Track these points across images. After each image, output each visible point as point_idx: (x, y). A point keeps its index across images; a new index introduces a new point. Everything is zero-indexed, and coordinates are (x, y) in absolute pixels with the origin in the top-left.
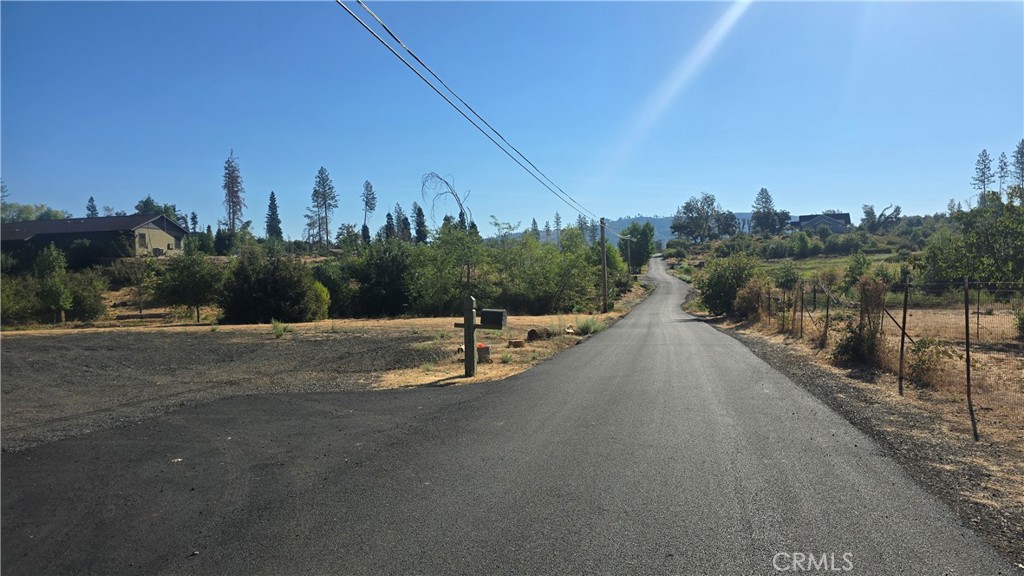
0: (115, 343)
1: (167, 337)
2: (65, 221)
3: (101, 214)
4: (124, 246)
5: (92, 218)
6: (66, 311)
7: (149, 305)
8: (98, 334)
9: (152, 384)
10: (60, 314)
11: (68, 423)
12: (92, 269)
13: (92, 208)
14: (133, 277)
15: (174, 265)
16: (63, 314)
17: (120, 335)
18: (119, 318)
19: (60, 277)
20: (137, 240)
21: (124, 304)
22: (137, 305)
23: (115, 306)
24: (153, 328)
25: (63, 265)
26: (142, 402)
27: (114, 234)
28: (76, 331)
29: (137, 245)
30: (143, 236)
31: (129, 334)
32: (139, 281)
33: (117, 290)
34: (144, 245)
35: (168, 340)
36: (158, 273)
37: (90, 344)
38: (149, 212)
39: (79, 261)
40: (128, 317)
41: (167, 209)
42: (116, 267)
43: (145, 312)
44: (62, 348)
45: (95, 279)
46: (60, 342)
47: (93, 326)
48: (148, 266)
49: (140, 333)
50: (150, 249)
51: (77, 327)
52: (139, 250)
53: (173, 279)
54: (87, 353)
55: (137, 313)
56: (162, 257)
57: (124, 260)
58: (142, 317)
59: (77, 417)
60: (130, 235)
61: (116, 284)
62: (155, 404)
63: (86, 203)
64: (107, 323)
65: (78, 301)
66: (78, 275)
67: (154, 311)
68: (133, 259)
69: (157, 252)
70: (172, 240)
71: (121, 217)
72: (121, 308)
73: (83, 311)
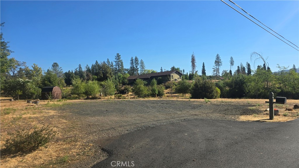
0: (168, 102)
1: (179, 102)
2: (156, 73)
3: (163, 71)
4: (168, 79)
5: (162, 72)
6: (157, 94)
7: (174, 93)
8: (164, 100)
9: (177, 113)
10: (155, 95)
11: (160, 121)
12: (162, 84)
13: (162, 70)
14: (170, 86)
15: (179, 83)
16: (156, 95)
17: (168, 100)
18: (167, 96)
19: (156, 87)
20: (171, 77)
21: (168, 93)
22: (171, 93)
23: (166, 93)
24: (175, 99)
25: (156, 83)
26: (175, 118)
27: (166, 76)
28: (159, 99)
29: (171, 78)
30: (172, 76)
31: (170, 100)
32: (172, 87)
33: (167, 89)
34: (173, 78)
35: (179, 103)
36: (176, 85)
37: (162, 102)
38: (175, 70)
39: (159, 83)
40: (169, 96)
41: (178, 69)
42: (167, 84)
43: (173, 95)
44: (157, 103)
45: (162, 86)
46: (156, 101)
47: (162, 98)
48: (174, 83)
49: (172, 100)
50: (174, 79)
51: (159, 98)
52: (172, 80)
53: (179, 87)
54: (162, 104)
55: (171, 95)
56: (177, 81)
57: (168, 82)
58: (172, 96)
59: (162, 120)
60: (170, 76)
61: (167, 88)
63: (161, 68)
64: (165, 97)
65: (159, 92)
66: (159, 86)
67: (175, 95)
68: (170, 82)
69: (176, 80)
70: (179, 77)
71: (168, 71)
72: (168, 94)
73: (160, 95)
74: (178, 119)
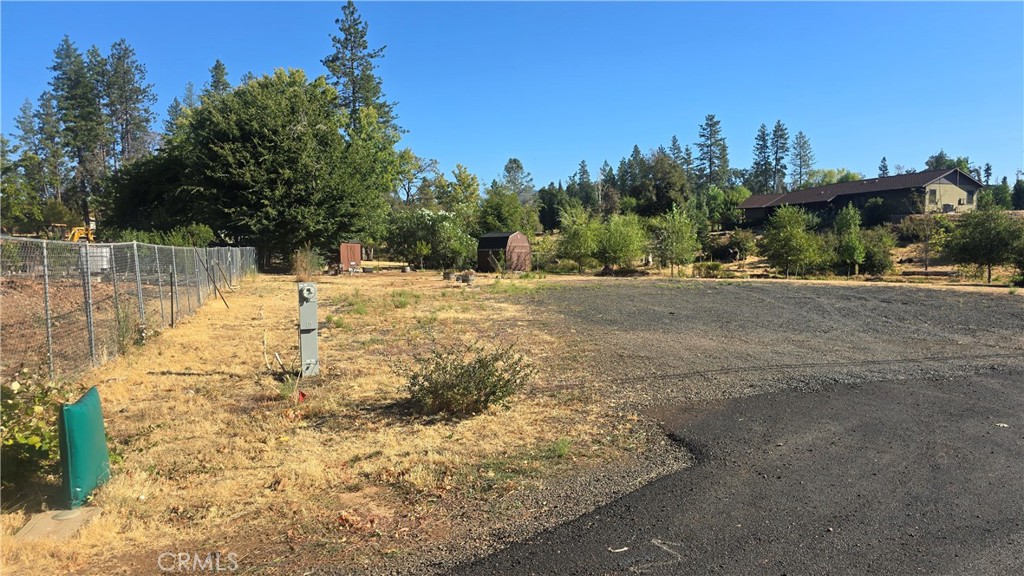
0: (908, 298)
1: (959, 296)
2: (861, 182)
3: (892, 172)
4: (914, 203)
5: (884, 178)
6: (860, 266)
7: (934, 263)
8: (890, 288)
9: (953, 342)
10: (854, 268)
11: (881, 367)
12: (882, 225)
13: (884, 168)
14: (921, 234)
15: (965, 221)
16: (857, 267)
17: (910, 290)
18: (905, 274)
19: (857, 237)
20: (927, 197)
21: (910, 261)
22: (922, 262)
23: (901, 262)
24: (941, 285)
25: (858, 222)
26: (947, 359)
27: (907, 191)
28: (869, 283)
29: (927, 202)
30: (933, 192)
31: (920, 290)
32: (927, 238)
33: (904, 247)
34: (934, 201)
35: (961, 300)
36: (947, 230)
37: (886, 297)
38: (944, 169)
39: (871, 220)
40: (914, 273)
41: (960, 162)
42: (905, 224)
43: (930, 269)
44: (860, 298)
45: (884, 235)
46: (858, 292)
47: (881, 280)
48: (937, 223)
49: (929, 290)
50: (940, 206)
51: (867, 280)
52: (929, 207)
53: (963, 236)
54: (884, 305)
55: (923, 270)
56: (952, 213)
57: (913, 216)
58: (927, 274)
59: (888, 363)
60: (921, 191)
61: (904, 240)
62: (962, 362)
63: (879, 164)
64: (894, 278)
65: (869, 257)
66: (869, 232)
67: (939, 269)
68: (923, 216)
69: (947, 208)
70: (964, 195)
71: (911, 175)
72: (907, 265)
73: (873, 266)
74: (958, 362)
